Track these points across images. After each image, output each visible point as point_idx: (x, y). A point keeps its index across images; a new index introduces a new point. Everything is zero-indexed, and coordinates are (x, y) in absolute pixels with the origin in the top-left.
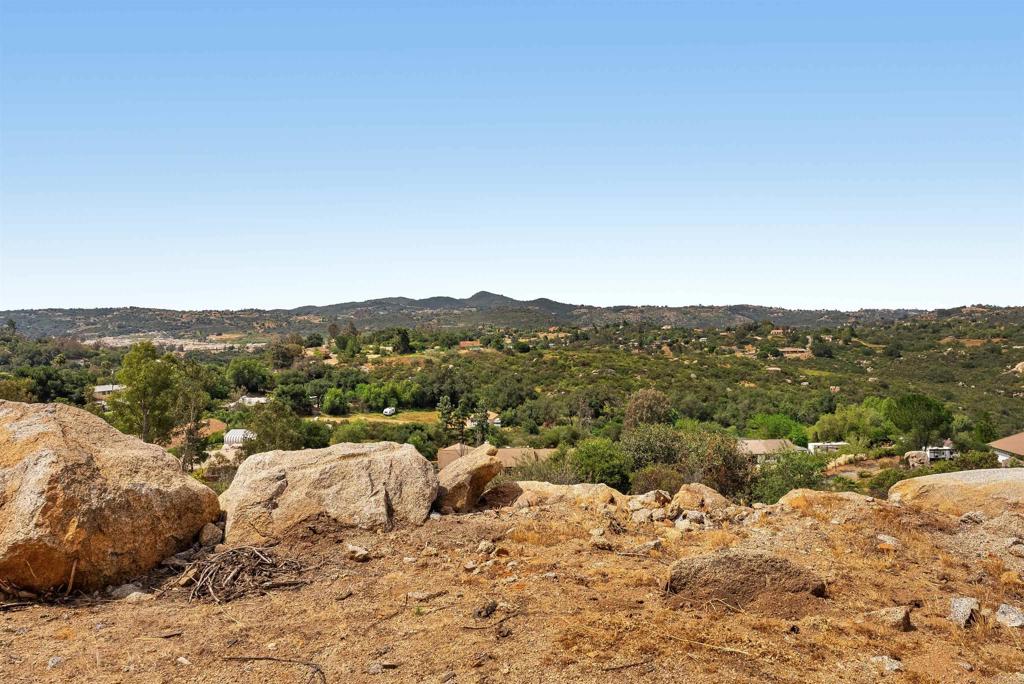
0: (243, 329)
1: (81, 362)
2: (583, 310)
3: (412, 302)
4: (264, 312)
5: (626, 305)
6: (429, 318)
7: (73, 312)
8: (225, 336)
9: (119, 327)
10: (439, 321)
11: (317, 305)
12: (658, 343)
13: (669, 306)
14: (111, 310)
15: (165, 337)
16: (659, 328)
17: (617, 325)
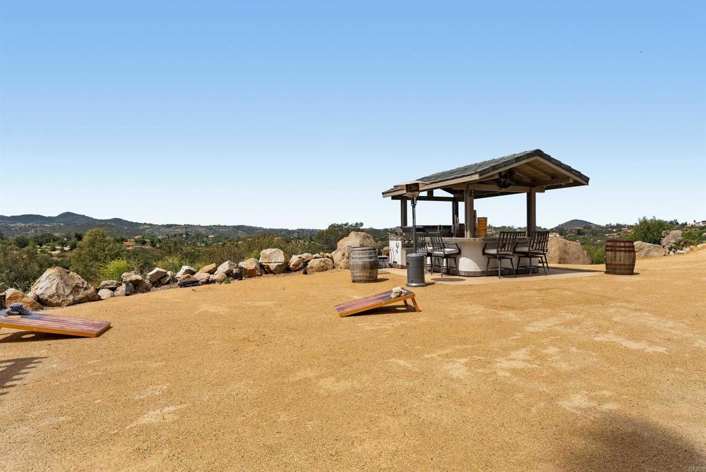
2: (147, 226)
16: (207, 237)
17: (181, 235)
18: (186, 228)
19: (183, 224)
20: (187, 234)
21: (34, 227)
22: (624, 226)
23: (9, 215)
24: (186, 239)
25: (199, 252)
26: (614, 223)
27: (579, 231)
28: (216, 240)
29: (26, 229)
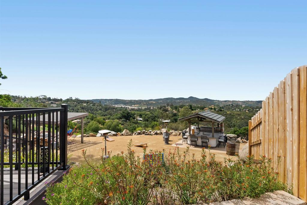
0: (139, 104)
1: (114, 110)
2: (216, 101)
3: (174, 99)
4: (143, 100)
5: (228, 100)
6: (180, 102)
7: (105, 100)
8: (135, 105)
9: (115, 103)
10: (182, 103)
11: (153, 99)
12: (245, 110)
13: (240, 101)
14: (113, 99)
15: (124, 105)
16: (241, 106)
17: (230, 105)
18: (233, 102)
19: (231, 100)
20: (232, 105)
24: (232, 107)
25: (233, 113)
28: (246, 108)
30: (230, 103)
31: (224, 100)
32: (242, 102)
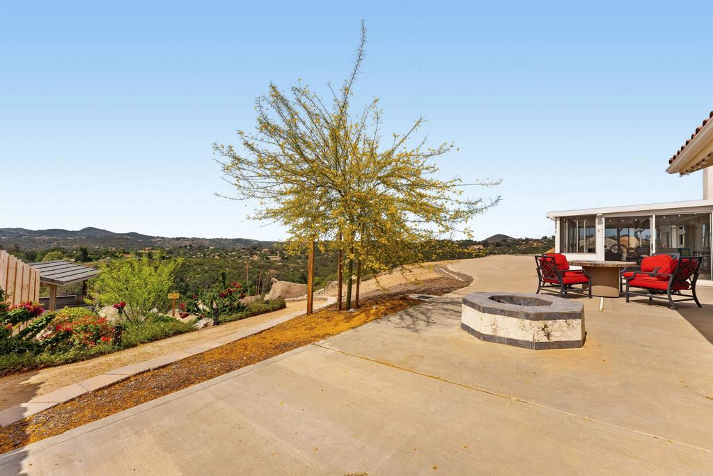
12: (213, 255)
16: (208, 248)
17: (186, 247)
18: (192, 240)
19: (190, 237)
20: (190, 246)
21: (56, 240)
22: (530, 240)
23: (36, 230)
24: (190, 250)
25: (190, 262)
26: (524, 238)
27: (497, 243)
28: (215, 250)
29: (49, 242)
30: (187, 243)
31: (175, 237)
32: (210, 240)
